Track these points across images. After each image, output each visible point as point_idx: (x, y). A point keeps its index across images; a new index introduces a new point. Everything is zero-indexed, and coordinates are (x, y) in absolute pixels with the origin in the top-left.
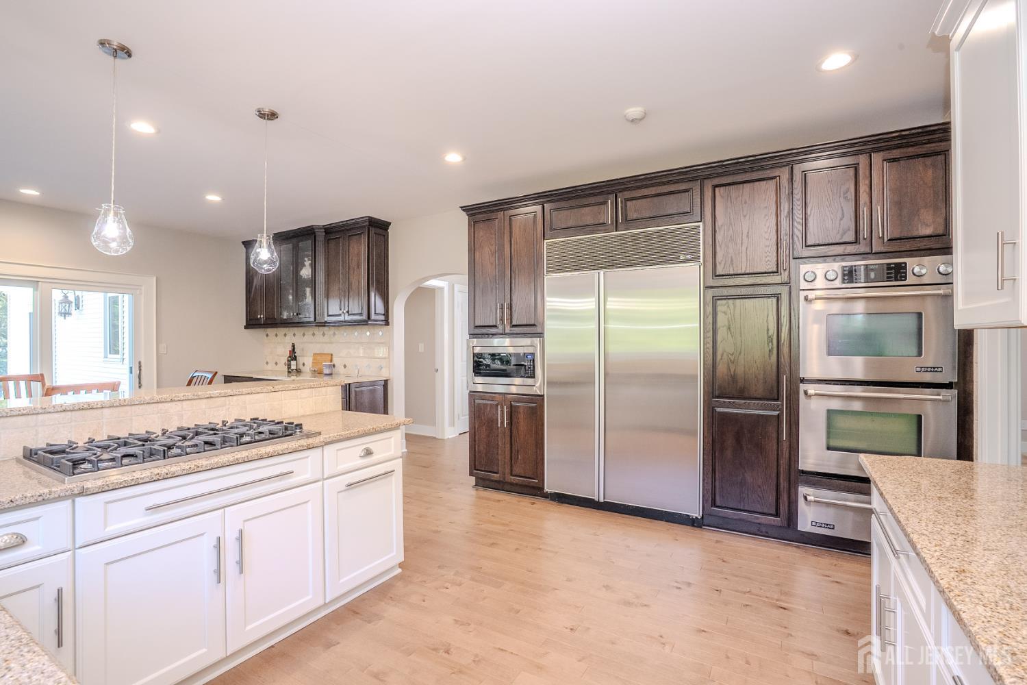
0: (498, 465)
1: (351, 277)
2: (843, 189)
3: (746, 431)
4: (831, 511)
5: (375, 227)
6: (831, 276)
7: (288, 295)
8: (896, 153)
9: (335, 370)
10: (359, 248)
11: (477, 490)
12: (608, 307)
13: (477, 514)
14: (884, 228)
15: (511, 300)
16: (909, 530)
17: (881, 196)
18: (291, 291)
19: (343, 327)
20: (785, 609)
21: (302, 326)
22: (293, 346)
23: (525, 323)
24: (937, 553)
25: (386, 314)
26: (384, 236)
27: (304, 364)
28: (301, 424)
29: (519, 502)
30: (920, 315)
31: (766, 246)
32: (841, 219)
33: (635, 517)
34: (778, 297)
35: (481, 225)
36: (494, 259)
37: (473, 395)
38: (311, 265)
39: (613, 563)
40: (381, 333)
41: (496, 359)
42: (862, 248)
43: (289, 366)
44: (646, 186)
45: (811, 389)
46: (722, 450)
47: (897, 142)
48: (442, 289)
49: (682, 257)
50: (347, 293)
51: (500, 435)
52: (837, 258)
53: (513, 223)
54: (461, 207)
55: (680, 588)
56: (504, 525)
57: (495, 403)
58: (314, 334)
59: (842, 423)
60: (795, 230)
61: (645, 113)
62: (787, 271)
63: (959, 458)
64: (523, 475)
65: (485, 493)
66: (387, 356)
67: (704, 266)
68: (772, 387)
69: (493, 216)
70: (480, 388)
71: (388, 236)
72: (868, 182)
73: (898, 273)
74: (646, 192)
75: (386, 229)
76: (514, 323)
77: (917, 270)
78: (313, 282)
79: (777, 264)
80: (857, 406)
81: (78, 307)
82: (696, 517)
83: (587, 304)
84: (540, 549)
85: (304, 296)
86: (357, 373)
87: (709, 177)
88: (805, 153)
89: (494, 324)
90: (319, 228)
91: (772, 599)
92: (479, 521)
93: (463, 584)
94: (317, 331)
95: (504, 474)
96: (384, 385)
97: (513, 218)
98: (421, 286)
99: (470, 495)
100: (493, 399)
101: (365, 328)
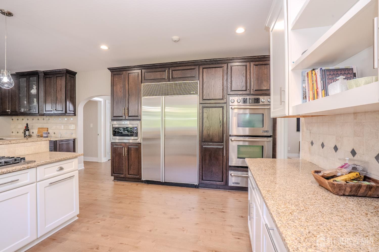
0: (123, 171)
1: (57, 95)
2: (242, 73)
3: (213, 153)
4: (240, 178)
5: (69, 74)
6: (239, 101)
7: (24, 101)
8: (257, 63)
9: (49, 135)
10: (61, 82)
11: (114, 182)
12: (165, 111)
13: (114, 191)
14: (254, 87)
15: (128, 106)
16: (256, 180)
17: (253, 76)
18: (26, 100)
19: (54, 116)
20: (224, 212)
21: (32, 116)
22: (27, 124)
23: (134, 115)
24: (263, 186)
25: (75, 111)
26: (74, 78)
27: (33, 133)
28: (25, 158)
29: (132, 185)
30: (263, 114)
31: (219, 90)
32: (242, 83)
33: (176, 187)
34: (223, 107)
35: (117, 76)
36: (121, 90)
37: (112, 144)
38: (37, 88)
39: (167, 204)
40: (72, 119)
41: (125, 130)
42: (248, 92)
43: (25, 133)
44: (180, 66)
45: (233, 138)
46: (205, 160)
47: (257, 60)
48: (101, 102)
49: (192, 92)
50: (55, 101)
51: (124, 159)
52: (241, 95)
53: (130, 76)
54: (108, 68)
55: (190, 210)
56: (125, 194)
57: (122, 147)
58: (38, 119)
59: (242, 149)
60: (228, 85)
61: (179, 39)
62: (226, 99)
63: (273, 158)
64: (133, 174)
65: (117, 182)
66: (75, 129)
67: (199, 96)
68: (221, 138)
69: (121, 73)
70: (115, 141)
72: (249, 71)
73: (257, 101)
74: (180, 68)
75: (75, 75)
76: (130, 115)
77: (262, 100)
78: (38, 96)
79: (223, 96)
80: (247, 144)
82: (197, 185)
83: (158, 109)
84: (139, 202)
85: (33, 102)
86: (60, 136)
87: (202, 65)
88: (231, 60)
89: (122, 116)
90: (41, 72)
91: (220, 209)
92: (115, 194)
93: (106, 220)
94: (40, 118)
95: (125, 174)
96: (73, 141)
97: (129, 74)
98: (91, 100)
99: (112, 184)
100: (121, 145)
101: (65, 117)
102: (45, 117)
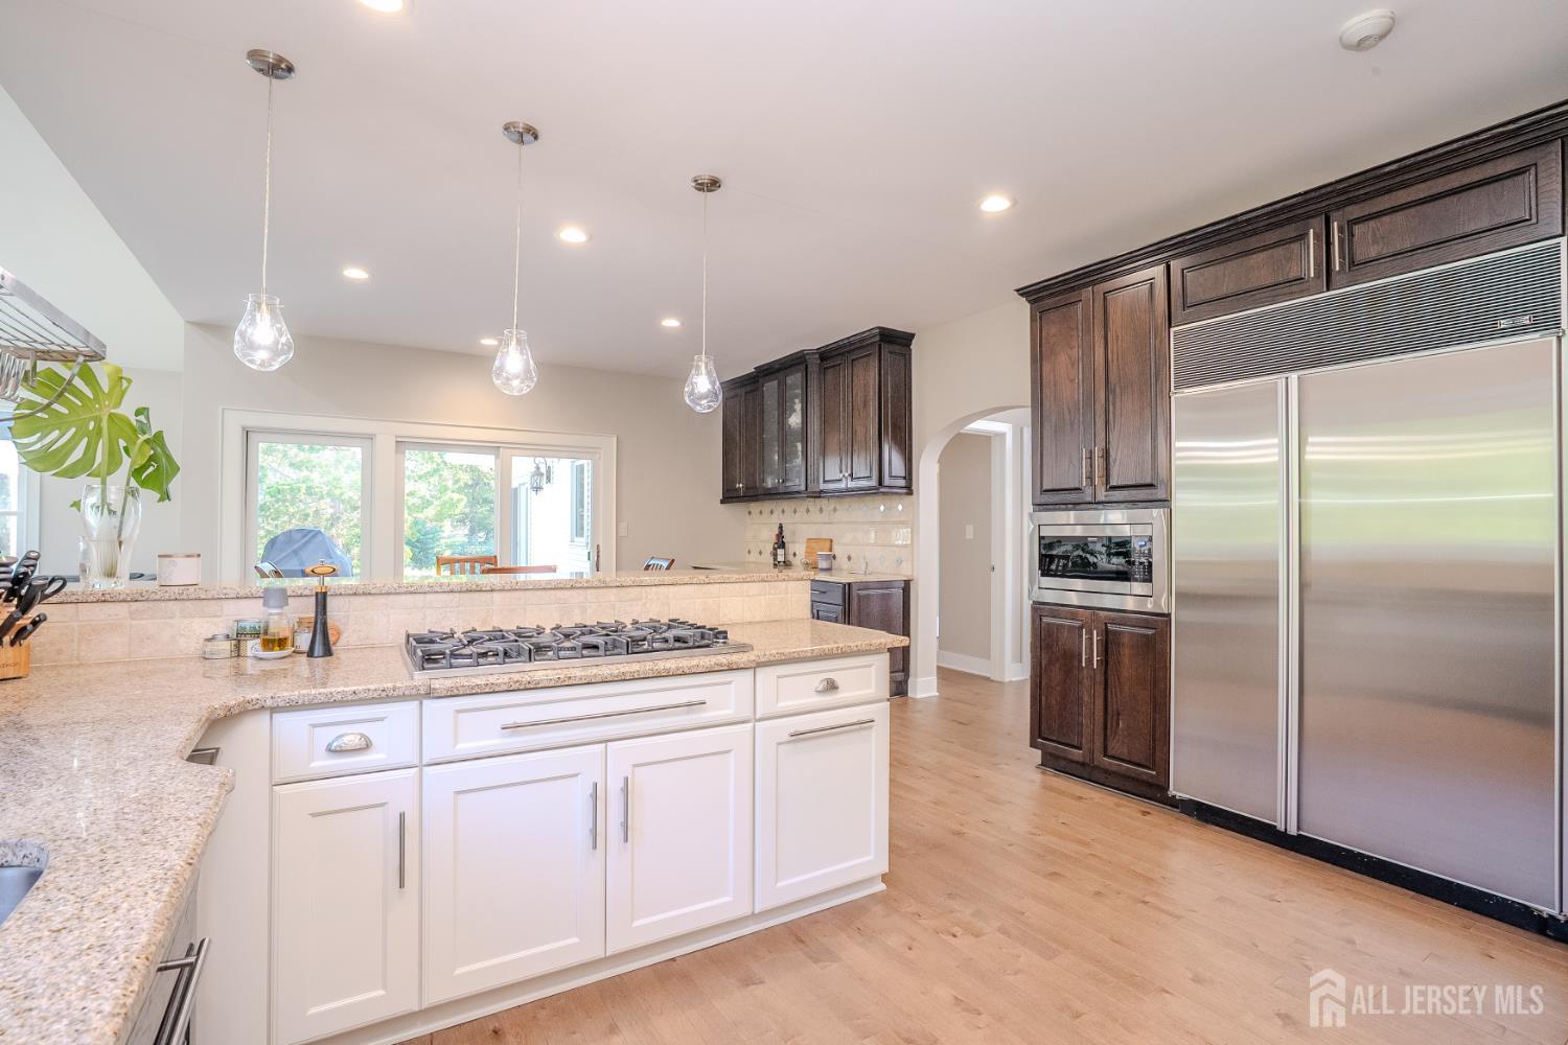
0: (1080, 735)
1: (855, 423)
5: (890, 342)
7: (773, 453)
9: (834, 564)
10: (866, 377)
11: (1043, 773)
13: (1035, 814)
15: (1107, 442)
18: (777, 449)
19: (848, 500)
21: (789, 498)
22: (781, 527)
23: (1134, 483)
25: (909, 476)
26: (905, 356)
27: (795, 555)
28: (727, 632)
29: (1118, 805)
35: (1053, 315)
36: (1075, 371)
37: (1039, 609)
38: (802, 409)
40: (900, 507)
43: (775, 555)
48: (1002, 435)
49: (1506, 324)
50: (850, 448)
51: (1085, 681)
53: (1111, 306)
54: (1019, 291)
56: (1081, 842)
57: (1077, 624)
58: (808, 511)
61: (1392, 21)
64: (1129, 759)
65: (1056, 779)
66: (909, 542)
69: (1072, 297)
70: (1050, 597)
71: (910, 355)
75: (909, 345)
76: (1113, 482)
78: (804, 433)
81: (549, 480)
84: (1145, 903)
85: (794, 455)
86: (863, 568)
89: (1077, 486)
90: (812, 353)
92: (1035, 828)
93: (984, 934)
94: (810, 503)
95: (1092, 752)
96: (903, 589)
97: (1109, 296)
98: (962, 431)
99: (1032, 781)
100: (1073, 617)
101: (879, 498)
102: (823, 502)
